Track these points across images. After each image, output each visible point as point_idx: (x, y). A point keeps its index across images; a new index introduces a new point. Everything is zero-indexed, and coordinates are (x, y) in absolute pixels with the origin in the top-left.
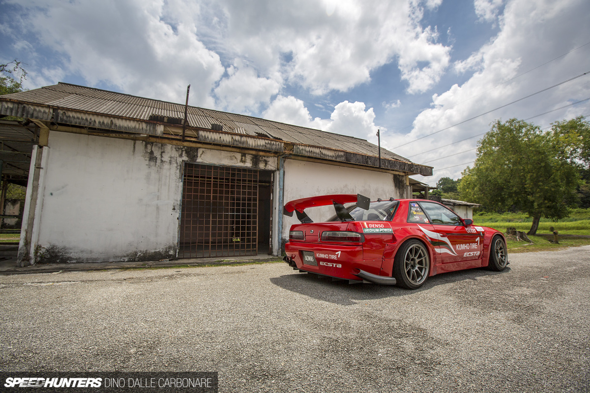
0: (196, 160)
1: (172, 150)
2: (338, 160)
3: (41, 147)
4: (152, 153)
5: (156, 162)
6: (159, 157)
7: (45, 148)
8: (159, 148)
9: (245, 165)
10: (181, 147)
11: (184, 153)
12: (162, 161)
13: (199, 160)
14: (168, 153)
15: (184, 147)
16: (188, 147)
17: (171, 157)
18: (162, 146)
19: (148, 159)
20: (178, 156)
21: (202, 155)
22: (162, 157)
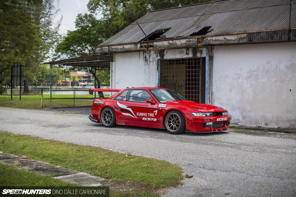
0: (164, 57)
1: (153, 54)
2: (241, 42)
3: (112, 62)
4: (146, 57)
5: (148, 62)
6: (148, 59)
7: (113, 62)
8: (148, 53)
9: (189, 56)
10: (157, 51)
11: (158, 54)
12: (150, 61)
13: (165, 57)
14: (152, 56)
15: (158, 50)
16: (160, 50)
17: (153, 58)
18: (149, 52)
19: (144, 61)
20: (156, 57)
21: (166, 54)
22: (150, 59)
